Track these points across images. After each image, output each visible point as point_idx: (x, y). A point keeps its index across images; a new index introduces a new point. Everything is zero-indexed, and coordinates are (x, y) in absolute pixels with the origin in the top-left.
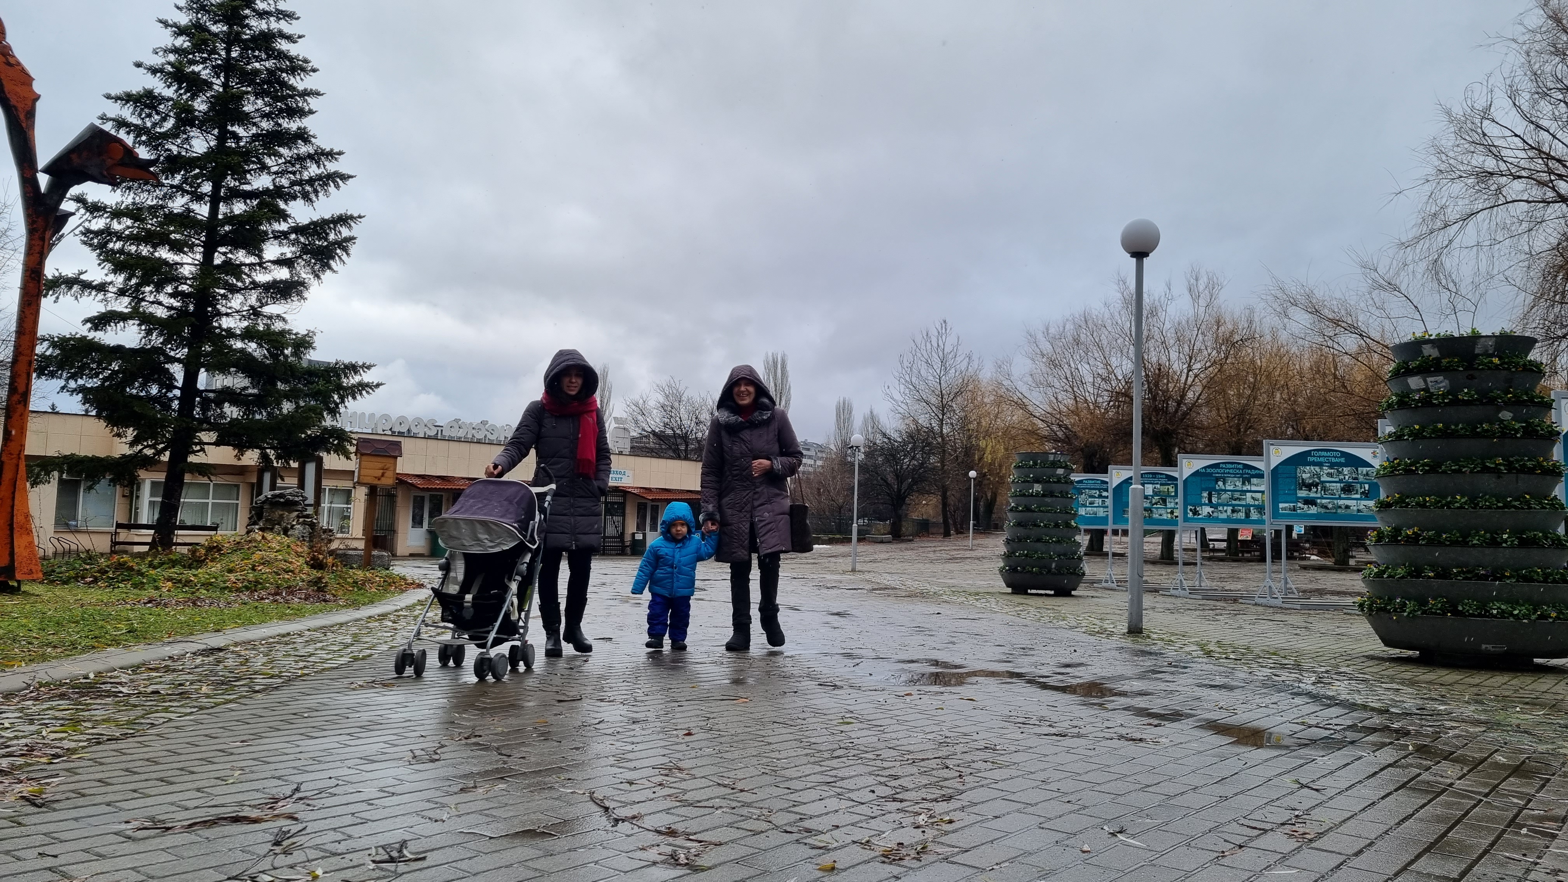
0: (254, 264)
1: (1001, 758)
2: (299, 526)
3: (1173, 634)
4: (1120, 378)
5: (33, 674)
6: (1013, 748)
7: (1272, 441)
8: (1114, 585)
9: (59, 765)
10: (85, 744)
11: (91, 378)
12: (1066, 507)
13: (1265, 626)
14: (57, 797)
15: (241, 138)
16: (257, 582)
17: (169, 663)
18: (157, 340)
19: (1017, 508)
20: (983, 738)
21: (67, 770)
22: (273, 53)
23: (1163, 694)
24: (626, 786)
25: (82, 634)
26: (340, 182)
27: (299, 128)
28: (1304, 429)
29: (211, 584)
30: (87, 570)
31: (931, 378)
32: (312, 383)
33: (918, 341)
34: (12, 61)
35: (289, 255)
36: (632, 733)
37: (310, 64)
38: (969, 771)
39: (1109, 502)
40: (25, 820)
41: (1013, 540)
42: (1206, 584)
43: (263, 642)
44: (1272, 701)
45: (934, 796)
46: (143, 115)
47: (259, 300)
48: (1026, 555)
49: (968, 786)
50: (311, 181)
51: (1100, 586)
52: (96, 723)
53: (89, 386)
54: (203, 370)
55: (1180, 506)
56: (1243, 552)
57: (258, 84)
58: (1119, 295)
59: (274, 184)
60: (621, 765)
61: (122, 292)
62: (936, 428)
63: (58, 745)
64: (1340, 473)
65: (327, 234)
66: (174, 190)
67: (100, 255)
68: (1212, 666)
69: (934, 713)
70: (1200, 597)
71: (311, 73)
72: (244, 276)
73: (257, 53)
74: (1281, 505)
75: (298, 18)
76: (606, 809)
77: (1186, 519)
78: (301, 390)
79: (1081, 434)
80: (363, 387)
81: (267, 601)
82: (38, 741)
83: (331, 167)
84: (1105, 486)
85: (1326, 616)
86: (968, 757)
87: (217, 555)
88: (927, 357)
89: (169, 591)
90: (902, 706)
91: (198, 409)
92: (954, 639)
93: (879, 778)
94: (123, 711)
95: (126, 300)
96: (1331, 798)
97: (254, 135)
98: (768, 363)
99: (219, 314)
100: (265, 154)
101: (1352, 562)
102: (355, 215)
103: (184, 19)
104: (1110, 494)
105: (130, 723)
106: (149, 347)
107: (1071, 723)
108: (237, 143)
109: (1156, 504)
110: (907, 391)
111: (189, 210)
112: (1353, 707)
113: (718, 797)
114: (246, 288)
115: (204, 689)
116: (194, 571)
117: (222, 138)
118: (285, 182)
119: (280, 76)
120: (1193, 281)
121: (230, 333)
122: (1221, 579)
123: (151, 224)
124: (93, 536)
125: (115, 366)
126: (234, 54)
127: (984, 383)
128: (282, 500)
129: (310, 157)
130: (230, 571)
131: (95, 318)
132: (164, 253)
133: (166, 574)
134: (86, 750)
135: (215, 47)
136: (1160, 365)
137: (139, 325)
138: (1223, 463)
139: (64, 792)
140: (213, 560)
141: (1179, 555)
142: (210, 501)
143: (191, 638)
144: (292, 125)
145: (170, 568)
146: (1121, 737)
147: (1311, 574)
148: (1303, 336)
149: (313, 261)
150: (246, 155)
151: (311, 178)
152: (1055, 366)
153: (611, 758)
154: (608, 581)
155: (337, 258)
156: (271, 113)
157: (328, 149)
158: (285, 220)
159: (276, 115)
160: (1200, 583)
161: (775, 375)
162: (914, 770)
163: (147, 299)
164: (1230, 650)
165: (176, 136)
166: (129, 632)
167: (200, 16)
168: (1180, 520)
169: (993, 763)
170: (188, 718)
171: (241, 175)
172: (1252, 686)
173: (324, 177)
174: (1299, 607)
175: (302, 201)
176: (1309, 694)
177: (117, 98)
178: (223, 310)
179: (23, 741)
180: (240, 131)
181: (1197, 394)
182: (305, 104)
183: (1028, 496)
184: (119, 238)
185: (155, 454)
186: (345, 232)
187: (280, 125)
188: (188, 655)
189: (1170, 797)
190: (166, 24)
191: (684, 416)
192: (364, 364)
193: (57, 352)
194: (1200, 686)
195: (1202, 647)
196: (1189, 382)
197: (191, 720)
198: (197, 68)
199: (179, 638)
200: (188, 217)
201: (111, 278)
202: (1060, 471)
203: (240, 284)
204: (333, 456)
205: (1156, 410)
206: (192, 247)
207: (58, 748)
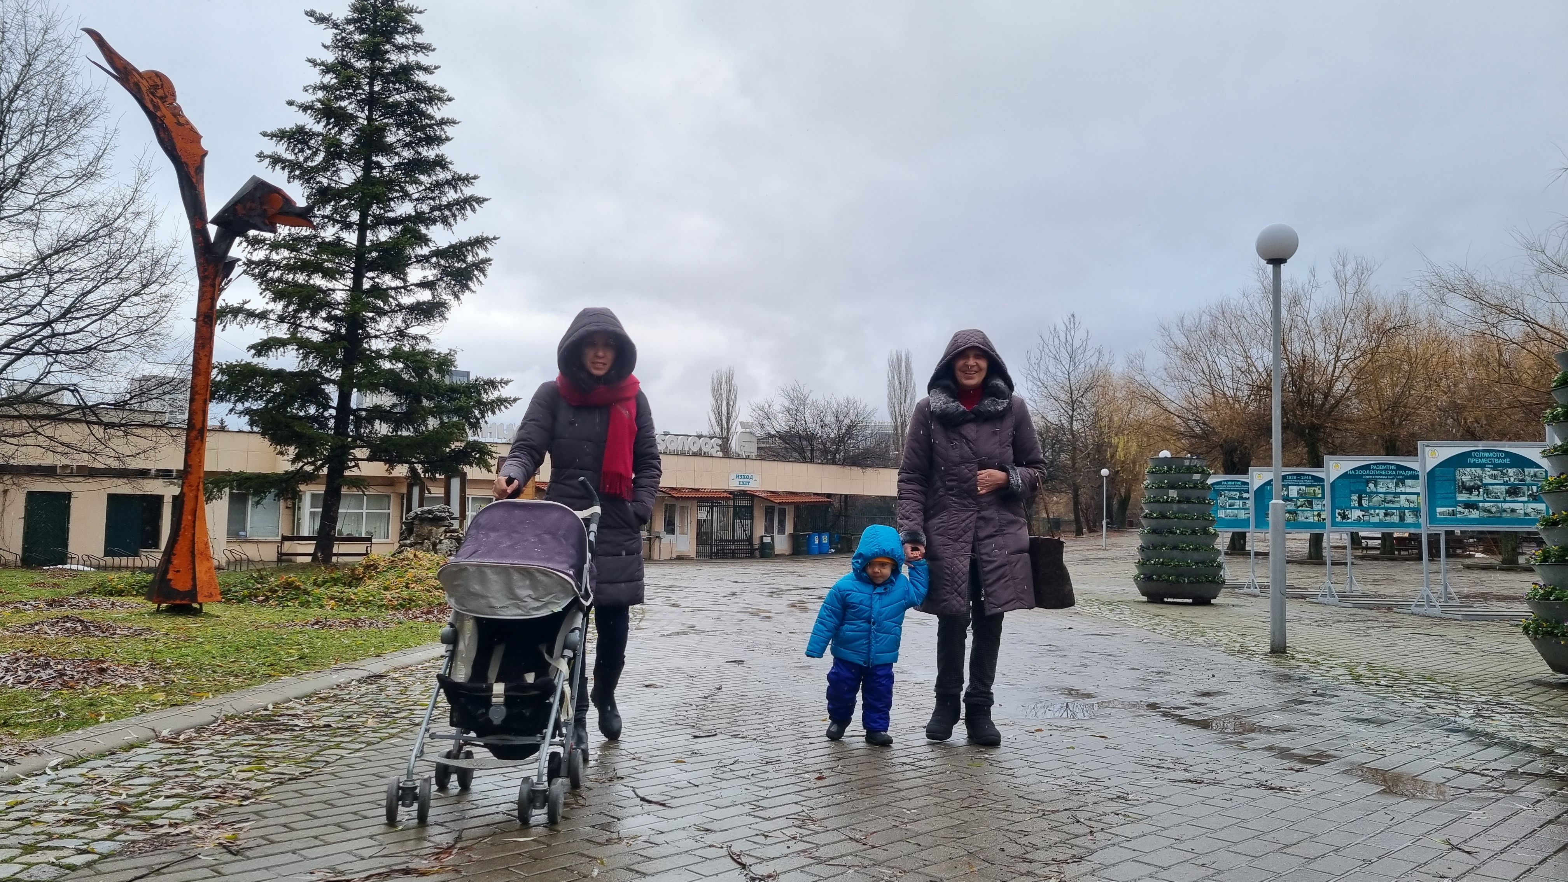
0: (400, 288)
1: (1133, 810)
2: (446, 541)
3: (1320, 654)
4: (1261, 370)
5: (220, 707)
6: (1146, 798)
7: (1426, 443)
8: (1257, 591)
9: (250, 807)
10: (269, 784)
11: (256, 400)
12: (1203, 514)
13: (1421, 642)
14: (250, 844)
15: (384, 168)
16: (411, 600)
17: (337, 692)
18: (313, 363)
19: (1151, 514)
20: (1116, 784)
21: (256, 813)
22: (412, 85)
23: (1306, 730)
24: (760, 839)
25: (259, 661)
26: (476, 206)
27: (437, 156)
28: (1465, 419)
29: (369, 602)
30: (259, 589)
31: (1060, 374)
32: (454, 400)
33: (1046, 338)
34: (181, 121)
35: (431, 278)
36: (765, 776)
37: (446, 94)
38: (1100, 825)
39: (1250, 504)
40: (225, 869)
41: (1148, 548)
42: (1358, 588)
43: (420, 667)
44: (1425, 740)
45: (1064, 857)
46: (297, 151)
47: (404, 321)
48: (1162, 564)
49: (1100, 844)
50: (449, 206)
51: (1242, 592)
52: (279, 761)
53: (255, 408)
54: (355, 390)
55: (1328, 507)
56: (1399, 550)
57: (400, 115)
58: (1259, 285)
59: (416, 210)
60: (756, 814)
61: (281, 319)
62: (1066, 424)
63: (247, 786)
64: (1504, 474)
65: (465, 256)
66: (326, 220)
67: (261, 284)
68: (1360, 695)
69: (1064, 752)
70: (1351, 605)
71: (447, 103)
72: (390, 299)
73: (397, 86)
74: (1439, 510)
75: (434, 50)
76: (744, 866)
77: (1334, 524)
78: (444, 407)
79: (1220, 430)
80: (501, 402)
81: (420, 619)
82: (229, 781)
83: (468, 191)
84: (1245, 487)
85: (1491, 628)
86: (1100, 809)
87: (373, 573)
88: (1054, 351)
89: (332, 609)
90: (1032, 744)
91: (352, 427)
92: (1086, 661)
93: (1009, 834)
94: (300, 747)
95: (286, 326)
96: (1484, 863)
97: (396, 165)
98: (892, 362)
99: (369, 336)
100: (408, 182)
101: (1522, 560)
102: (491, 237)
103: (330, 57)
104: (1251, 495)
105: (308, 760)
106: (307, 370)
107: (1206, 766)
108: (381, 172)
109: (1302, 506)
110: (1035, 388)
111: (339, 239)
112: (1513, 747)
113: (851, 854)
114: (392, 311)
115: (371, 722)
116: (354, 590)
117: (367, 169)
118: (425, 208)
119: (419, 107)
120: (1339, 267)
121: (379, 355)
122: (1375, 582)
123: (306, 254)
124: (260, 545)
125: (277, 388)
126: (376, 88)
127: (1115, 378)
128: (430, 516)
129: (448, 182)
130: (386, 589)
131: (258, 344)
132: (318, 280)
133: (329, 593)
134: (270, 791)
135: (359, 82)
136: (1305, 356)
137: (297, 350)
138: (1374, 464)
139: (255, 838)
140: (370, 578)
141: (1326, 553)
142: (365, 511)
143: (356, 664)
144: (429, 153)
145: (332, 586)
146: (1261, 785)
147: (1475, 575)
148: (1462, 323)
149: (453, 282)
150: (389, 183)
151: (449, 203)
152: (1191, 360)
153: (748, 806)
154: (738, 590)
155: (475, 279)
156: (411, 142)
157: (464, 175)
158: (426, 244)
159: (416, 144)
160: (1351, 587)
161: (900, 374)
162: (1045, 824)
163: (303, 324)
164: (1382, 673)
165: (326, 169)
166: (300, 658)
167: (345, 53)
168: (1328, 522)
169: (1125, 816)
170: (357, 754)
171: (384, 201)
172: (1403, 721)
173: (461, 201)
174: (1460, 617)
175: (442, 226)
176: (1466, 731)
177: (272, 136)
178: (373, 332)
179: (216, 782)
180: (383, 160)
181: (1346, 385)
182: (442, 133)
183: (1163, 502)
184: (278, 268)
185: (314, 470)
186: (482, 254)
187: (420, 154)
188: (353, 683)
189: (1310, 860)
190: (314, 63)
191: (809, 419)
192: (502, 380)
193: (226, 378)
194: (1346, 720)
195: (1350, 670)
196: (1337, 374)
197: (360, 757)
198: (344, 104)
199: (345, 664)
200: (338, 245)
201: (271, 306)
202: (1196, 477)
203: (386, 308)
204: (476, 469)
205: (1301, 403)
206: (342, 274)
207: (247, 789)
